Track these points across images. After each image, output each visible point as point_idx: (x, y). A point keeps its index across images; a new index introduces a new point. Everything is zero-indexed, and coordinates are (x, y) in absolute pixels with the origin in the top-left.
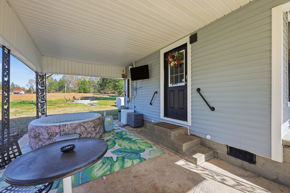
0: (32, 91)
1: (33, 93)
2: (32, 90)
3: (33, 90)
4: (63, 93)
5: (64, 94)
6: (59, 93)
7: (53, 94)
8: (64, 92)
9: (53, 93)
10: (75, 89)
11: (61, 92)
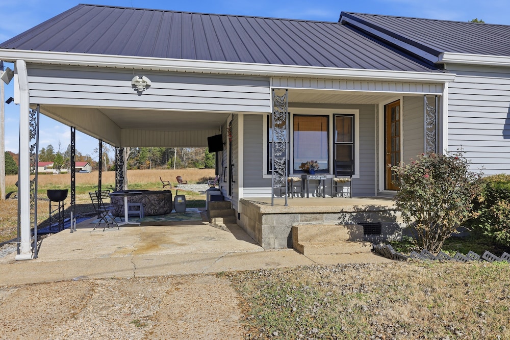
0: (106, 165)
1: (108, 170)
2: (105, 163)
3: (107, 163)
4: (168, 168)
5: (170, 171)
6: (159, 170)
7: (147, 171)
8: (172, 166)
9: (149, 168)
10: (198, 158)
11: (165, 166)
